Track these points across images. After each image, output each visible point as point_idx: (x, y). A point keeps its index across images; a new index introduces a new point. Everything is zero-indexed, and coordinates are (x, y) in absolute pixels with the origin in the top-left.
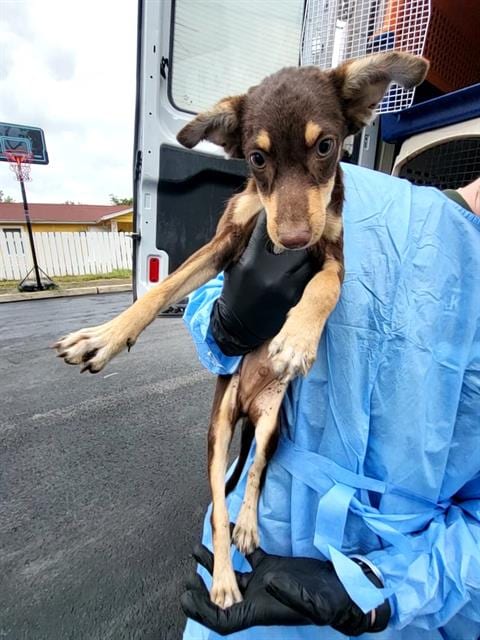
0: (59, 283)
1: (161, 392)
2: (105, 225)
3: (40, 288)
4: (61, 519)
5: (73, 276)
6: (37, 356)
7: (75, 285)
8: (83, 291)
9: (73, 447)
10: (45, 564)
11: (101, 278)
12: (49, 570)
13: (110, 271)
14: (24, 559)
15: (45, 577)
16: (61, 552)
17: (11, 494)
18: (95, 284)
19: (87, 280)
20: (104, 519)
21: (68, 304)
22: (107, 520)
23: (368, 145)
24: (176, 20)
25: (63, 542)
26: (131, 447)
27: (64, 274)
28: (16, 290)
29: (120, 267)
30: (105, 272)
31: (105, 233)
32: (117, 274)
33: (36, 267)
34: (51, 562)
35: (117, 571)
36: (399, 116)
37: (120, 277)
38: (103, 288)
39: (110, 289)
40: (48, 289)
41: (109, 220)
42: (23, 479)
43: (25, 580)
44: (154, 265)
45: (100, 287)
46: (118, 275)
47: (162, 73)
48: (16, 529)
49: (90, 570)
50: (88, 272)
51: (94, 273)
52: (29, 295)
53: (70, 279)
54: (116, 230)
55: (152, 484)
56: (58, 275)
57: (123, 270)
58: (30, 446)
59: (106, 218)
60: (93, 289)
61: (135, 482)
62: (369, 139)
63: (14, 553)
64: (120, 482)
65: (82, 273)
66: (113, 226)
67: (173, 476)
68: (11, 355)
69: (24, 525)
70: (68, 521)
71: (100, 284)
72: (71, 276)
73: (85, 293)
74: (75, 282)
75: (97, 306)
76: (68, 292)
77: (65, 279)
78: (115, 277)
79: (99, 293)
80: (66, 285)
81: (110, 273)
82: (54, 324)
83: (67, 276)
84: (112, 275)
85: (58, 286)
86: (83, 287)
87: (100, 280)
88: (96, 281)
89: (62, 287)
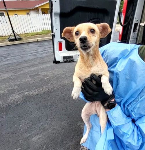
0: (22, 37)
1: (65, 84)
2: (36, 10)
3: (16, 40)
4: (40, 125)
6: (22, 70)
7: (29, 38)
8: (32, 40)
9: (40, 103)
10: (38, 137)
11: (38, 34)
12: (39, 139)
13: (41, 31)
14: (32, 136)
15: (39, 141)
16: (42, 134)
17: (24, 118)
18: (36, 37)
19: (33, 35)
20: (52, 125)
21: (28, 47)
22: (53, 125)
25: (42, 131)
26: (57, 103)
27: (24, 33)
28: (7, 40)
30: (39, 31)
31: (37, 15)
33: (13, 31)
34: (39, 137)
35: (57, 139)
38: (39, 39)
39: (42, 39)
40: (19, 40)
41: (37, 8)
42: (26, 113)
43: (33, 141)
44: (60, 44)
45: (38, 39)
46: (44, 33)
48: (28, 128)
49: (50, 139)
50: (33, 32)
51: (35, 32)
52: (12, 43)
54: (41, 12)
55: (65, 115)
56: (22, 33)
57: (46, 31)
58: (27, 103)
59: (36, 7)
60: (36, 39)
61: (60, 114)
63: (29, 134)
64: (56, 114)
65: (30, 32)
66: (39, 10)
67: (71, 112)
68: (13, 70)
69: (30, 126)
70: (42, 126)
71: (38, 37)
72: (26, 34)
73: (33, 41)
74: (29, 37)
75: (38, 48)
76: (27, 41)
77: (25, 35)
78: (43, 34)
79: (38, 41)
80: (25, 38)
81: (41, 32)
82: (25, 56)
83: (25, 34)
84: (42, 33)
85: (23, 39)
86: (31, 38)
87: (38, 35)
88: (36, 36)
89: (24, 39)
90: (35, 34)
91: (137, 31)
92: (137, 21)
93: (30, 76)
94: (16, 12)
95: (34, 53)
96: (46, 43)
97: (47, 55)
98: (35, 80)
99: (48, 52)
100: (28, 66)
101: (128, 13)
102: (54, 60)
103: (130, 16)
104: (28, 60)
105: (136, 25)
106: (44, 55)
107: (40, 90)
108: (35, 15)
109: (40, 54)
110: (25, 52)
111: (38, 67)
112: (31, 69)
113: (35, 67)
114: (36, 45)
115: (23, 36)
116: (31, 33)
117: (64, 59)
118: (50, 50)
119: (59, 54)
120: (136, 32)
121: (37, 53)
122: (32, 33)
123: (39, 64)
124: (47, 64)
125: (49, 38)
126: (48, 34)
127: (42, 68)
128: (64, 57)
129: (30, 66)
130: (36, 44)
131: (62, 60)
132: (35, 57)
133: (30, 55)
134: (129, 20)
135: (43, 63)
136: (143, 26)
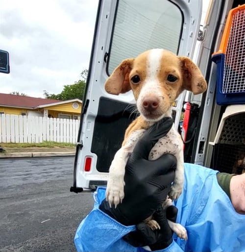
0: (5, 148)
2: (40, 111)
5: (15, 143)
7: (16, 151)
8: (22, 154)
11: (35, 146)
18: (31, 151)
19: (25, 147)
21: (12, 165)
23: (209, 103)
24: (114, 33)
27: (9, 142)
29: (48, 140)
30: (37, 142)
31: (41, 118)
32: (46, 144)
36: (226, 96)
37: (48, 146)
38: (36, 154)
39: (41, 154)
41: (43, 108)
45: (34, 153)
47: (105, 60)
50: (26, 142)
51: (30, 142)
53: (13, 146)
54: (47, 115)
56: (5, 142)
59: (41, 106)
60: (29, 154)
62: (209, 100)
65: (21, 142)
66: (45, 112)
71: (34, 150)
72: (13, 143)
73: (23, 156)
74: (16, 149)
75: (33, 167)
76: (12, 155)
77: (10, 145)
78: (44, 147)
79: (32, 157)
80: (10, 150)
81: (41, 143)
82: (4, 180)
83: (11, 143)
84: (42, 145)
85: (5, 151)
86: (22, 152)
87: (34, 148)
88: (31, 148)
89: (7, 151)
90: (29, 145)
91: (204, 152)
92: (203, 138)
93: (9, 216)
94: (4, 109)
95: (25, 175)
96: (46, 161)
97: (48, 179)
98: (18, 225)
99: (51, 175)
100: (8, 198)
101: (191, 127)
102: (73, 186)
103: (194, 132)
104: (9, 187)
105: (202, 143)
106: (43, 180)
107: (27, 245)
108: (37, 117)
109: (34, 178)
110: (5, 173)
111: (29, 200)
112: (13, 203)
113: (23, 199)
114: (28, 162)
115: (6, 146)
116: (21, 144)
117: (92, 184)
118: (54, 173)
119: (84, 175)
120: (202, 153)
121: (28, 176)
122: (24, 144)
123: (31, 194)
124: (47, 195)
125: (53, 154)
126: (54, 147)
127: (35, 202)
128: (92, 183)
129: (13, 197)
130: (29, 160)
131: (88, 187)
132: (25, 182)
133: (15, 179)
134: (193, 136)
135: (39, 193)
136: (213, 146)
